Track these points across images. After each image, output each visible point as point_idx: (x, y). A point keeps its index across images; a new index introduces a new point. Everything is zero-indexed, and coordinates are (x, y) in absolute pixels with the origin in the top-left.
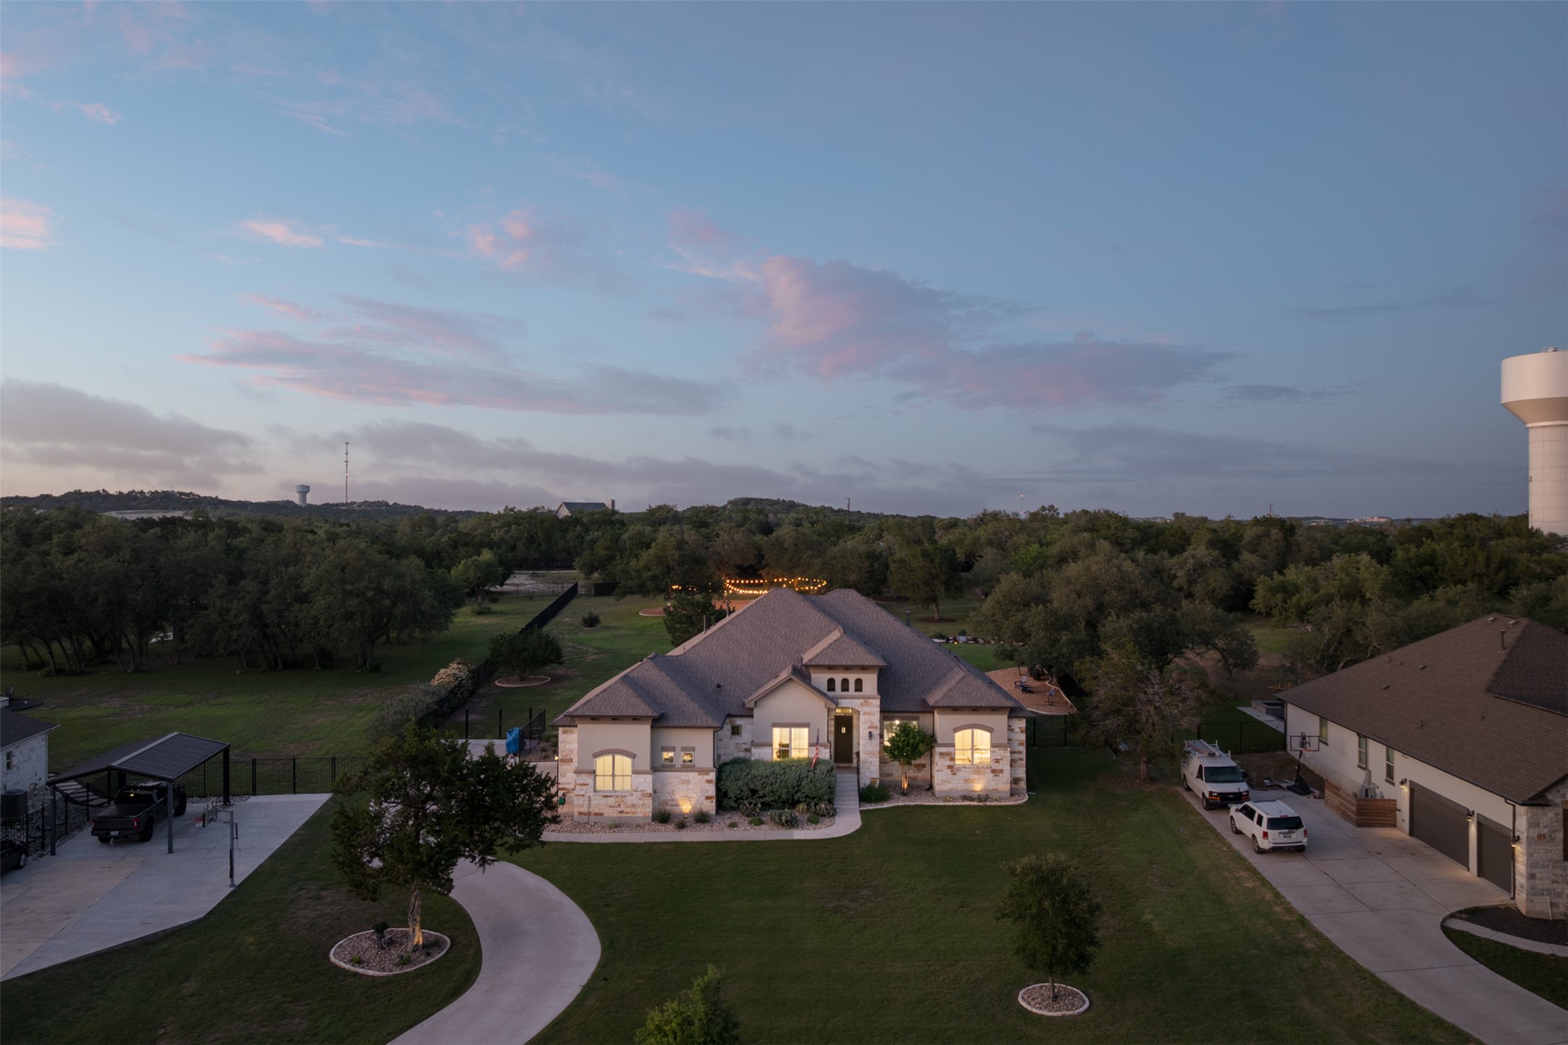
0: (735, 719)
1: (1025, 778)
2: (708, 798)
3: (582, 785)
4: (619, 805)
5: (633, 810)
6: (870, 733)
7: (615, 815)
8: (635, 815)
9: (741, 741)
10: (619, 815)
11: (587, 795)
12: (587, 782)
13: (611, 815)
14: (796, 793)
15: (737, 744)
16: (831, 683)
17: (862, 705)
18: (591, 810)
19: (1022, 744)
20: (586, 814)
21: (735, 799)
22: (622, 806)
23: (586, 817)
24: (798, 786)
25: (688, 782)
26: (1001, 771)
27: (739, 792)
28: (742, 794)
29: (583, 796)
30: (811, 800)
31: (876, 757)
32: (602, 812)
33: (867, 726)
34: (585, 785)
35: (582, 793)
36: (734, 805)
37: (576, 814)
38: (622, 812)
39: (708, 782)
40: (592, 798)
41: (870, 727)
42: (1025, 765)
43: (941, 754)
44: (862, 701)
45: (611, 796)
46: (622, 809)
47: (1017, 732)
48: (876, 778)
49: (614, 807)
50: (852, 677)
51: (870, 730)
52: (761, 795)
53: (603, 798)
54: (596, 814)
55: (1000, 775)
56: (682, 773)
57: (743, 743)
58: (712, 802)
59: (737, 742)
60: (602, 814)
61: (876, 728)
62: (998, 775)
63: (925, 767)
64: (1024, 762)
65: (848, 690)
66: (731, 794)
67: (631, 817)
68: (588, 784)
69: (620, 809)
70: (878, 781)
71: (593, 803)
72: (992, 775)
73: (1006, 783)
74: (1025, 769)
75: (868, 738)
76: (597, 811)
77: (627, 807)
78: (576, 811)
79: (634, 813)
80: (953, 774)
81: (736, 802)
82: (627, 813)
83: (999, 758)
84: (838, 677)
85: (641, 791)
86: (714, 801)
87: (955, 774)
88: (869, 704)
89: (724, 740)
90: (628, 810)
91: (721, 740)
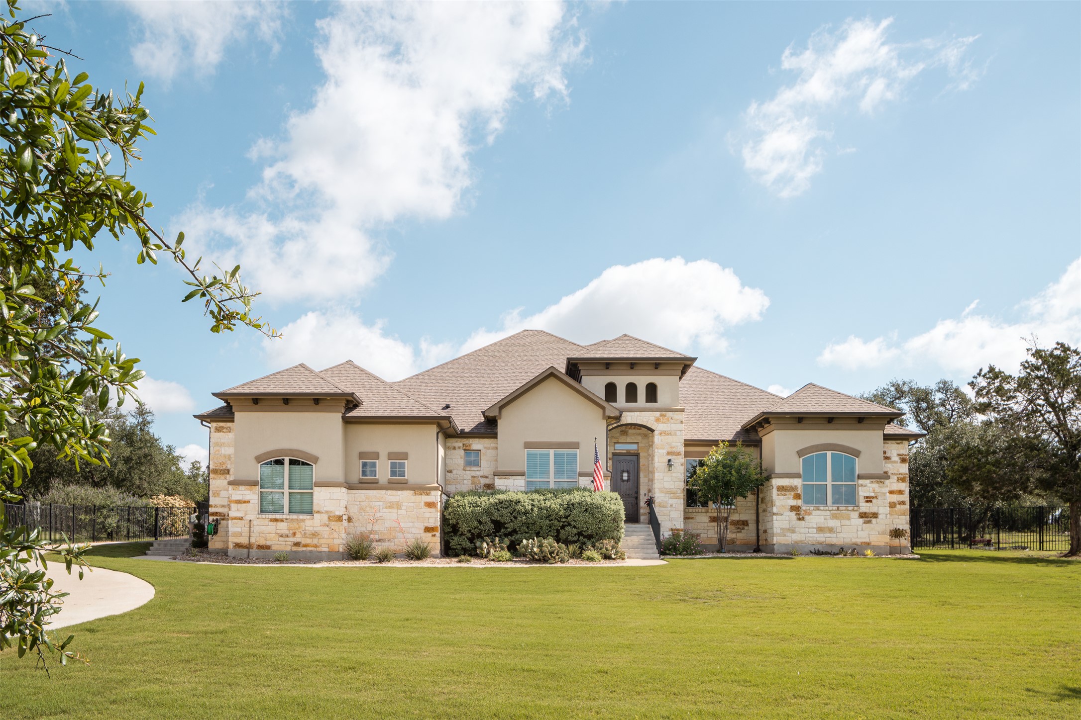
0: (471, 441)
1: (909, 531)
2: (428, 530)
3: (239, 502)
4: (294, 534)
5: (315, 541)
6: (669, 461)
7: (288, 548)
8: (318, 549)
9: (478, 473)
10: (295, 549)
11: (248, 518)
12: (247, 499)
13: (282, 548)
14: (563, 527)
15: (473, 477)
16: (611, 390)
17: (657, 420)
18: (253, 540)
19: (903, 480)
20: (246, 547)
21: (469, 535)
22: (298, 535)
23: (246, 551)
24: (566, 517)
25: (398, 506)
26: (875, 515)
27: (476, 523)
28: (481, 527)
29: (241, 519)
30: (585, 540)
31: (678, 498)
32: (268, 543)
33: (665, 451)
34: (245, 502)
35: (239, 515)
36: (468, 545)
37: (231, 546)
38: (297, 544)
39: (430, 505)
40: (255, 522)
41: (669, 453)
42: (908, 512)
43: (781, 489)
44: (658, 414)
45: (282, 521)
46: (299, 540)
47: (895, 462)
48: (678, 530)
49: (287, 536)
50: (641, 381)
51: (670, 457)
52: (509, 530)
53: (271, 523)
54: (260, 547)
55: (874, 520)
56: (390, 492)
57: (482, 477)
58: (434, 536)
59: (473, 474)
60: (268, 547)
61: (678, 454)
62: (869, 522)
63: (747, 525)
64: (907, 507)
65: (636, 401)
66: (464, 528)
67: (311, 552)
68: (248, 502)
69: (295, 540)
70: (682, 533)
71: (256, 529)
72: (861, 520)
73: (883, 533)
74: (908, 518)
75: (667, 470)
76: (262, 542)
77: (305, 535)
78: (232, 540)
79: (316, 546)
80: (799, 519)
81: (471, 540)
82: (306, 546)
83: (872, 494)
84: (621, 382)
85: (327, 512)
86: (438, 534)
87: (803, 519)
88: (668, 419)
89: (455, 472)
90: (308, 541)
91: (450, 472)
